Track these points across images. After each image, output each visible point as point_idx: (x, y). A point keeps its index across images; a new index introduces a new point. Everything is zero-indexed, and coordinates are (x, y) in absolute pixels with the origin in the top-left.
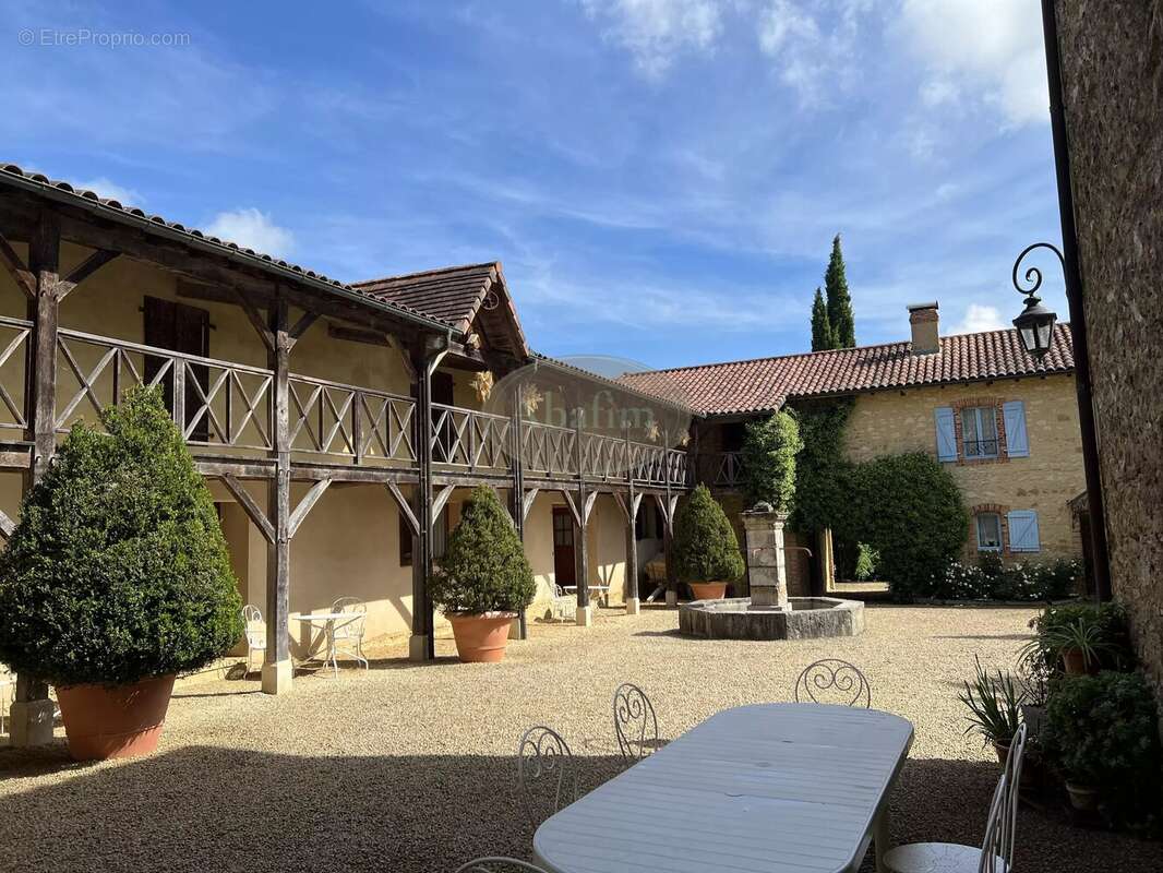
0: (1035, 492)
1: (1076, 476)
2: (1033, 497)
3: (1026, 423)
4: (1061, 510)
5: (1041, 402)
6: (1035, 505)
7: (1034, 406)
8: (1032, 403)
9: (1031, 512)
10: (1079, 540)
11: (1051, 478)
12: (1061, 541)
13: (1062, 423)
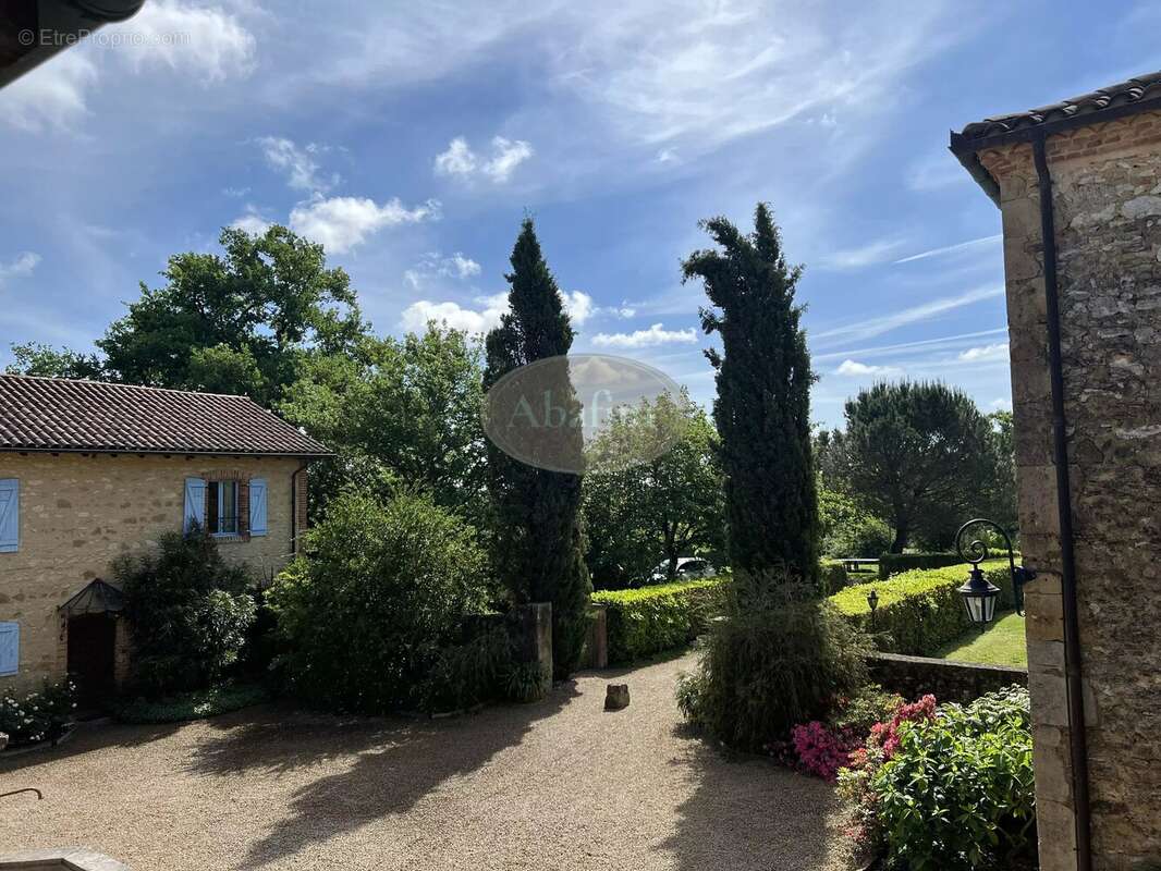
0: (20, 598)
1: (70, 575)
2: (17, 604)
3: (20, 507)
4: (48, 618)
5: (40, 482)
6: (18, 614)
7: (32, 487)
8: (30, 483)
9: (14, 625)
10: (65, 653)
11: (41, 578)
12: (44, 657)
13: (62, 510)
